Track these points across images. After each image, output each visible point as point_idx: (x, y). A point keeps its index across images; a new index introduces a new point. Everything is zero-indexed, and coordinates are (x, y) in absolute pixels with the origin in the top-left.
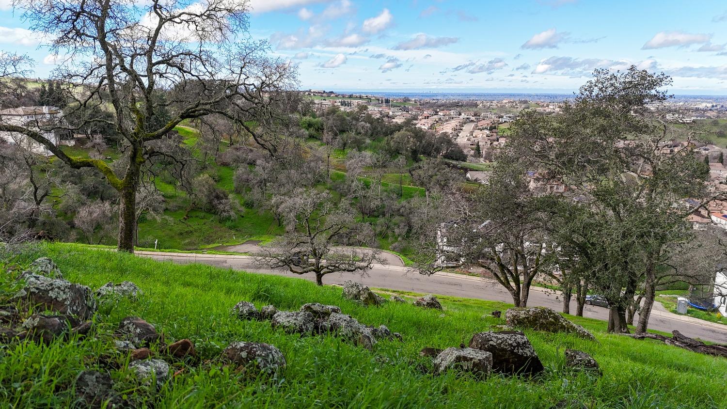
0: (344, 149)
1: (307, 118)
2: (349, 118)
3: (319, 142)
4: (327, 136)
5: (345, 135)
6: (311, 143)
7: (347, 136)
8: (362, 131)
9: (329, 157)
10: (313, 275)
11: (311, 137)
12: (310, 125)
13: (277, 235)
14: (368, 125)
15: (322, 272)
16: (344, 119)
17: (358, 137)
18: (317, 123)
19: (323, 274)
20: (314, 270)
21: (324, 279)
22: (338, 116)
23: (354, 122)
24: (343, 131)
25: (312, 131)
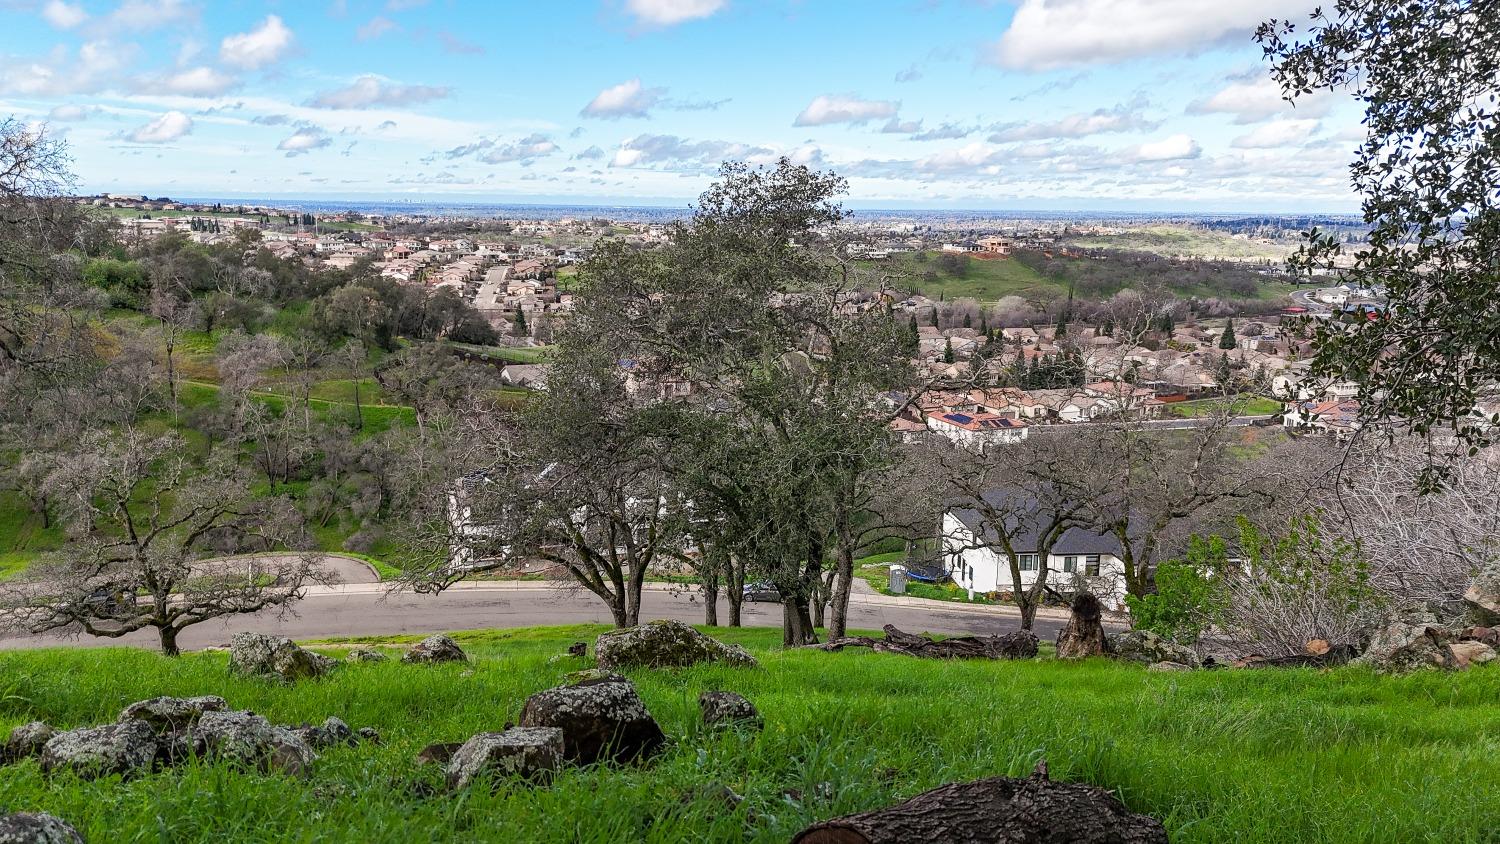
0: (209, 330)
1: (104, 262)
2: (214, 259)
3: (140, 318)
4: (161, 302)
5: (209, 299)
6: (120, 320)
7: (215, 300)
8: (253, 288)
9: (170, 351)
10: (154, 633)
11: (119, 305)
12: (112, 278)
13: (42, 549)
14: (266, 273)
15: (175, 624)
16: (204, 262)
17: (244, 302)
18: (129, 273)
19: (179, 628)
20: (153, 623)
21: (183, 639)
22: (187, 255)
23: (230, 269)
24: (202, 290)
25: (119, 291)
